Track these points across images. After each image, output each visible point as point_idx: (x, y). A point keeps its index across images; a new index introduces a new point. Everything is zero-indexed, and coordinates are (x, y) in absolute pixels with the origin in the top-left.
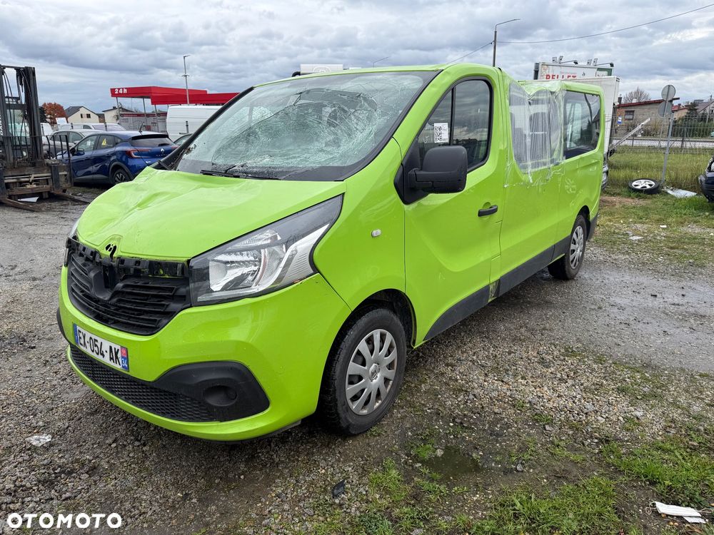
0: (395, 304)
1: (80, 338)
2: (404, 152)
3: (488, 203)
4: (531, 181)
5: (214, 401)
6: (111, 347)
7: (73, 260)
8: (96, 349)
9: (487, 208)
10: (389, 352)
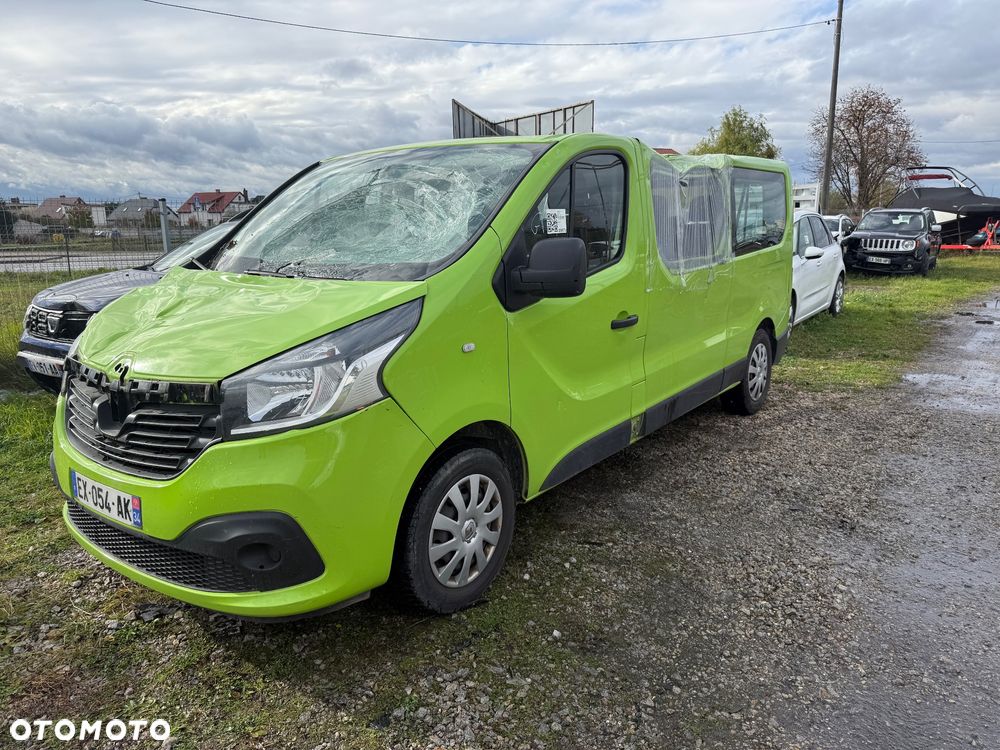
0: (500, 443)
1: (80, 488)
2: (505, 245)
3: (624, 312)
4: (685, 285)
5: (251, 563)
6: (119, 498)
7: (73, 386)
8: (100, 501)
9: (624, 319)
10: (491, 506)
